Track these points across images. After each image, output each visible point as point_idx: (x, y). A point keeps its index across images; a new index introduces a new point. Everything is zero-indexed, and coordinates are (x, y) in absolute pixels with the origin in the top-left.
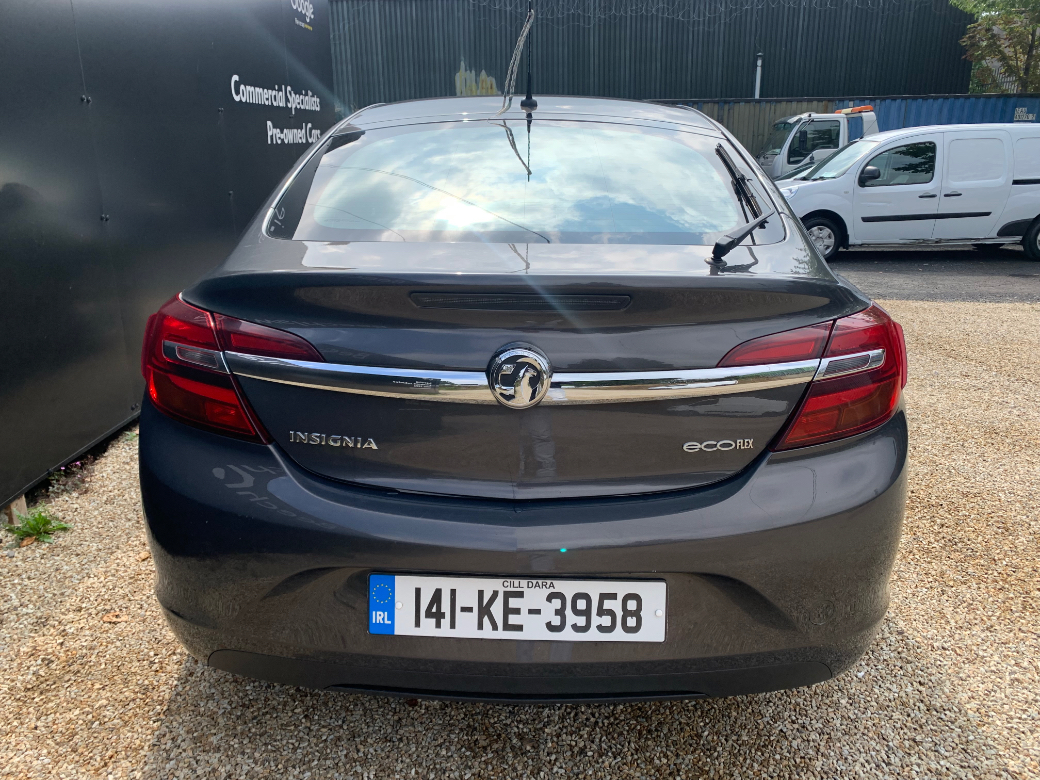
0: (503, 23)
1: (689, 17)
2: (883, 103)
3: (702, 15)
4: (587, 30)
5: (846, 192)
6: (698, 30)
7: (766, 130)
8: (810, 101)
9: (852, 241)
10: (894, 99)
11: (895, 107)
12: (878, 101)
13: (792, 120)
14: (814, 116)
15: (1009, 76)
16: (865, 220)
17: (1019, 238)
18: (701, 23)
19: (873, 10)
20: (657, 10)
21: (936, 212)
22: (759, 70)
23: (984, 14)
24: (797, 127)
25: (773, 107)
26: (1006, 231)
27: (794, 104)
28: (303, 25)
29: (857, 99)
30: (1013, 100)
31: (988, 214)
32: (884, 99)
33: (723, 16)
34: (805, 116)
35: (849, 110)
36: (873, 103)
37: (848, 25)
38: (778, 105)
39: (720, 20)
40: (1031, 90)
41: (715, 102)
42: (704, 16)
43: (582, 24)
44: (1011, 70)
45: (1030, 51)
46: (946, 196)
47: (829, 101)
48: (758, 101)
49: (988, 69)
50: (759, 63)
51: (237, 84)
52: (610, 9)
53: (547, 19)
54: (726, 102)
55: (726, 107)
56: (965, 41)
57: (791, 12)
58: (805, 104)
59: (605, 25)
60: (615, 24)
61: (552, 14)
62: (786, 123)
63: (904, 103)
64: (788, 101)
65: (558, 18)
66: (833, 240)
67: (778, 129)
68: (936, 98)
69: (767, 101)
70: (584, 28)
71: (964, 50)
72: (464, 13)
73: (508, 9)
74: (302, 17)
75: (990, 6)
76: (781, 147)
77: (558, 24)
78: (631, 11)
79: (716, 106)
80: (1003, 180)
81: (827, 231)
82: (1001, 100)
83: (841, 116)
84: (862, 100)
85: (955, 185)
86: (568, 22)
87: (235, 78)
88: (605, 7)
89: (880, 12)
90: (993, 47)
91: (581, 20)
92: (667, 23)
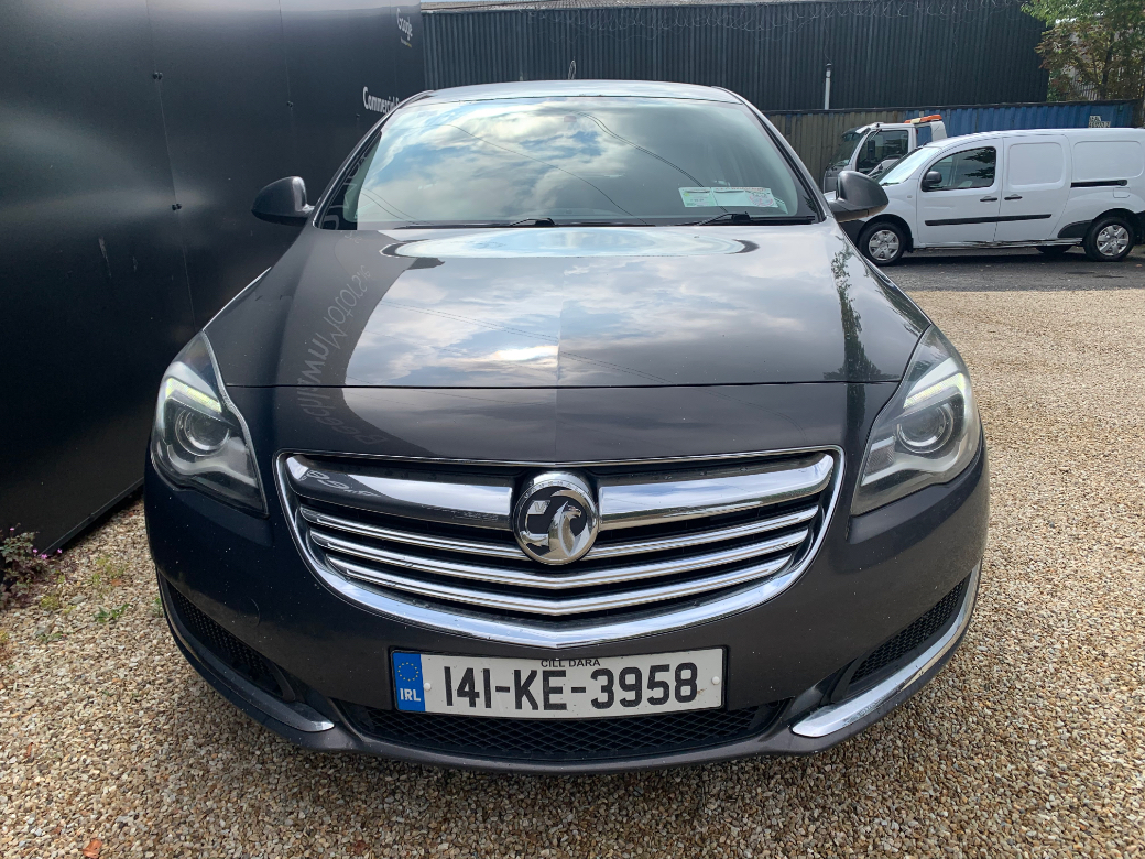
0: (563, 37)
1: (754, 28)
2: (954, 112)
3: (768, 26)
4: (649, 43)
5: (910, 197)
6: (765, 41)
7: (835, 140)
8: (879, 112)
9: (916, 244)
10: (965, 109)
11: (966, 115)
12: (949, 111)
13: (860, 131)
14: (883, 126)
15: (1086, 84)
16: (929, 223)
17: (1080, 240)
18: (768, 33)
19: (945, 17)
20: (722, 21)
21: (996, 215)
22: (828, 81)
23: (1058, 22)
24: (865, 137)
25: (842, 118)
26: (1067, 232)
27: (863, 115)
28: (405, 43)
29: (927, 109)
30: (1087, 107)
31: (1048, 216)
32: (955, 109)
33: (790, 25)
34: (873, 126)
35: (917, 120)
36: (943, 113)
37: (919, 34)
38: (847, 115)
39: (787, 31)
40: (1109, 97)
41: (782, 114)
42: (771, 25)
43: (644, 36)
44: (1088, 78)
45: (1109, 57)
46: (1007, 199)
47: (899, 110)
48: (827, 112)
49: (1066, 76)
50: (828, 74)
51: (367, 94)
52: (673, 21)
53: (609, 32)
54: (793, 114)
55: (794, 119)
56: (1040, 49)
57: (860, 22)
58: (874, 115)
59: (668, 37)
60: (678, 36)
61: (614, 27)
62: (854, 134)
63: (975, 113)
64: (856, 112)
65: (619, 31)
66: (897, 244)
67: (847, 140)
68: (1008, 107)
69: (836, 113)
70: (646, 41)
71: (1039, 58)
72: (522, 27)
73: (568, 22)
74: (405, 36)
75: (1064, 13)
76: (849, 158)
77: (620, 37)
78: (695, 22)
79: (784, 117)
80: (1062, 183)
81: (891, 235)
82: (1075, 108)
83: (909, 125)
84: (933, 111)
85: (1016, 188)
86: (630, 35)
87: (365, 89)
88: (668, 19)
89: (953, 20)
90: (1069, 55)
91: (644, 33)
92: (733, 34)
